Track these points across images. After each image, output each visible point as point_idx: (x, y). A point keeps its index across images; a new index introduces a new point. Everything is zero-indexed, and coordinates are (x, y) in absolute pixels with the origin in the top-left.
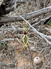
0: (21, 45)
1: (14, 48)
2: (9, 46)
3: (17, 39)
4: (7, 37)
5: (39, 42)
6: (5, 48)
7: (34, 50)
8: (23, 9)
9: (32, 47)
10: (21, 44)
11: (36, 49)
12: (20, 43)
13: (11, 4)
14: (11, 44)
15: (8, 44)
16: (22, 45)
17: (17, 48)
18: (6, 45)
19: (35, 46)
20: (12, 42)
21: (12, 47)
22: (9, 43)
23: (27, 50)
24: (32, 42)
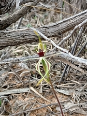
0: (41, 101)
1: (25, 109)
2: (14, 105)
3: (32, 88)
4: (9, 87)
5: (84, 93)
6: (5, 112)
7: (74, 109)
8: (43, 22)
9: (69, 103)
10: (42, 99)
11: (78, 108)
12: (39, 97)
13: (10, 6)
14: (17, 101)
15: (10, 103)
16: (44, 100)
17: (32, 109)
18: (6, 103)
19: (76, 100)
20: (20, 97)
21: (20, 107)
22: (14, 100)
23: (56, 111)
24: (67, 93)
